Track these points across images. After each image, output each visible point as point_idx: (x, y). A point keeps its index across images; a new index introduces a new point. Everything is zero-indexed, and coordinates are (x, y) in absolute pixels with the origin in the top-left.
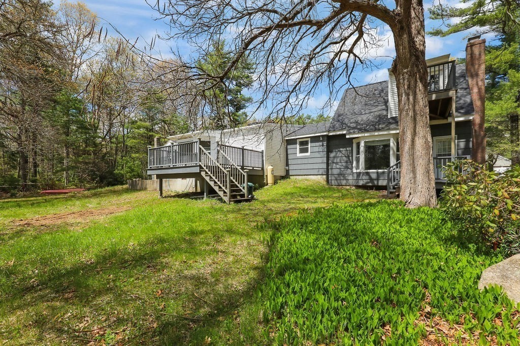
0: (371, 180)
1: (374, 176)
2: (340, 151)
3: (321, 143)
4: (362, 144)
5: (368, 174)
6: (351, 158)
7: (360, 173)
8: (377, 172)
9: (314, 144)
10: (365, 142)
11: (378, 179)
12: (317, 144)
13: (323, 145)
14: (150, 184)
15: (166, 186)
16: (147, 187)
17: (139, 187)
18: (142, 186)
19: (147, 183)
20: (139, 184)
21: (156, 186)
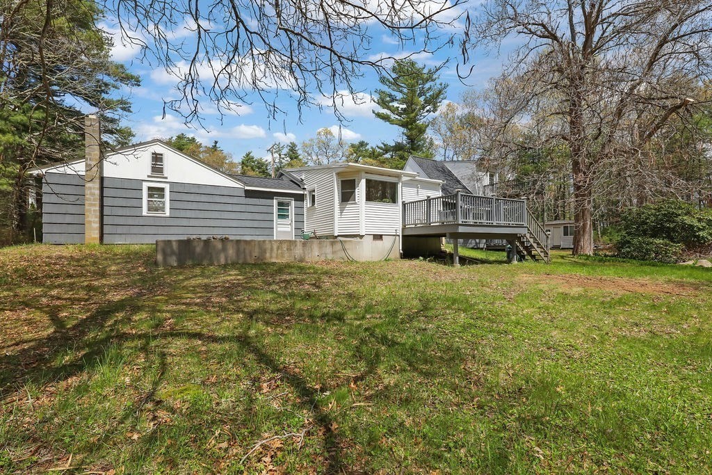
14: (278, 248)
15: (335, 252)
16: (268, 255)
17: (226, 259)
18: (242, 256)
19: (268, 246)
20: (224, 249)
21: (302, 251)
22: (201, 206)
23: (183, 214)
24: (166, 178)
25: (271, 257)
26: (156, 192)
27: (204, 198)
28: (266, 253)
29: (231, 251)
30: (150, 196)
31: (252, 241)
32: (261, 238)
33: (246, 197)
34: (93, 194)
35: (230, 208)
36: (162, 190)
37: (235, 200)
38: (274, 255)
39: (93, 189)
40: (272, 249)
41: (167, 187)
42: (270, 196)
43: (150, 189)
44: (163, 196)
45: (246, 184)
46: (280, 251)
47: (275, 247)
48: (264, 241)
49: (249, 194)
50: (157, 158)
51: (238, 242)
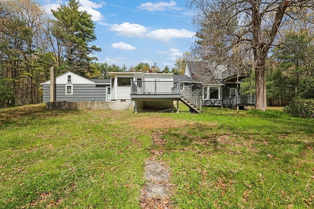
0: (212, 103)
1: (213, 102)
2: (197, 90)
3: (189, 86)
4: (208, 89)
5: (211, 101)
6: (201, 94)
7: (207, 100)
8: (214, 100)
9: (186, 86)
10: (210, 88)
11: (214, 103)
12: (188, 86)
13: (190, 87)
14: (82, 105)
15: (104, 106)
16: (78, 107)
17: (65, 108)
18: (70, 107)
19: (78, 104)
20: (65, 105)
21: (90, 106)
22: (82, 91)
23: (76, 94)
24: (72, 83)
25: (79, 108)
26: (69, 87)
27: (83, 88)
28: (77, 106)
29: (67, 105)
30: (68, 89)
31: (73, 102)
32: (76, 101)
33: (96, 87)
34: (52, 89)
35: (90, 91)
36: (71, 86)
37: (93, 88)
38: (80, 107)
39: (52, 88)
40: (79, 105)
41: (72, 86)
42: (105, 86)
43: (68, 86)
44: (71, 88)
45: (96, 83)
46: (82, 106)
47: (81, 104)
48: (77, 102)
49: (97, 86)
50: (69, 77)
51: (69, 102)
